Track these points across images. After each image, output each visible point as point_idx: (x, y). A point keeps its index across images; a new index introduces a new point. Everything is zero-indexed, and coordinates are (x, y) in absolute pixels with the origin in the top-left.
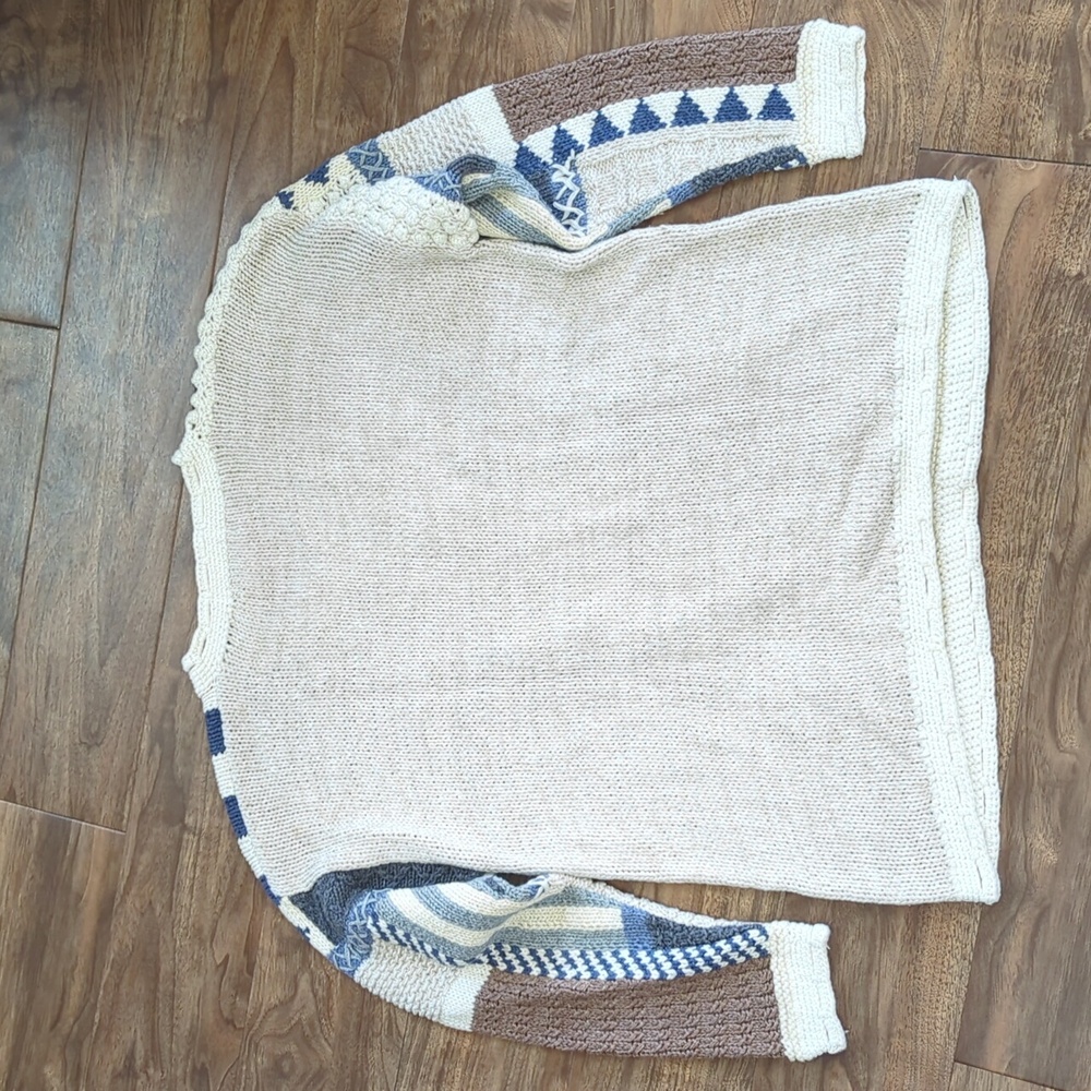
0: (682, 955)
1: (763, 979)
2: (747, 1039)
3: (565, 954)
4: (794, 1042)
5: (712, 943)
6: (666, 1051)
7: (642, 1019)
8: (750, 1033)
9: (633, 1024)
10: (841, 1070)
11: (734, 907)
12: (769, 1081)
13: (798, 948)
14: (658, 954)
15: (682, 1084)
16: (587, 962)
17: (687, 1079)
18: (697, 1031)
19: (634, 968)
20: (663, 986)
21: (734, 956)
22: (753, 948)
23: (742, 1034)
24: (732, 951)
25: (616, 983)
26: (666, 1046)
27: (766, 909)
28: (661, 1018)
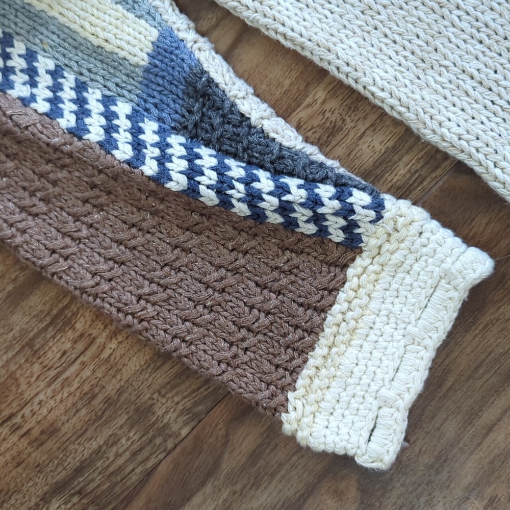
0: (214, 162)
1: (323, 280)
2: (235, 356)
3: (30, 56)
4: (308, 409)
5: (276, 173)
6: (96, 296)
7: (91, 226)
8: (246, 349)
9: (71, 226)
10: (353, 492)
11: (348, 141)
12: (227, 435)
13: (416, 267)
14: (176, 142)
15: (93, 358)
16: (56, 88)
17: (105, 354)
18: (164, 296)
19: (123, 138)
20: (152, 193)
21: (302, 215)
22: (342, 222)
23: (231, 344)
24: (302, 205)
25: (80, 144)
26: (99, 289)
27: (401, 171)
28: (119, 243)
